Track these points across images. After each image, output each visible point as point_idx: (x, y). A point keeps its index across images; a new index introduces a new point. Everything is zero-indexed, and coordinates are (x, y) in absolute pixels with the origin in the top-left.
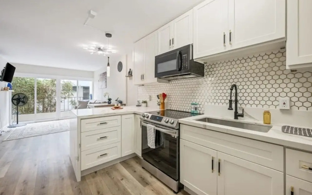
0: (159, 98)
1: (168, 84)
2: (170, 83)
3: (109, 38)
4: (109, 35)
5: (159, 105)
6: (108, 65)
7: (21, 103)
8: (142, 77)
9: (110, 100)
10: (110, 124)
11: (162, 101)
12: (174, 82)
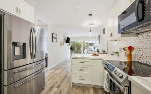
0: (125, 50)
1: (136, 38)
2: (139, 36)
3: (91, 17)
4: (90, 15)
5: (126, 56)
6: (90, 31)
7: (72, 50)
8: (111, 35)
9: (98, 50)
10: (86, 63)
11: (128, 53)
12: (144, 35)
